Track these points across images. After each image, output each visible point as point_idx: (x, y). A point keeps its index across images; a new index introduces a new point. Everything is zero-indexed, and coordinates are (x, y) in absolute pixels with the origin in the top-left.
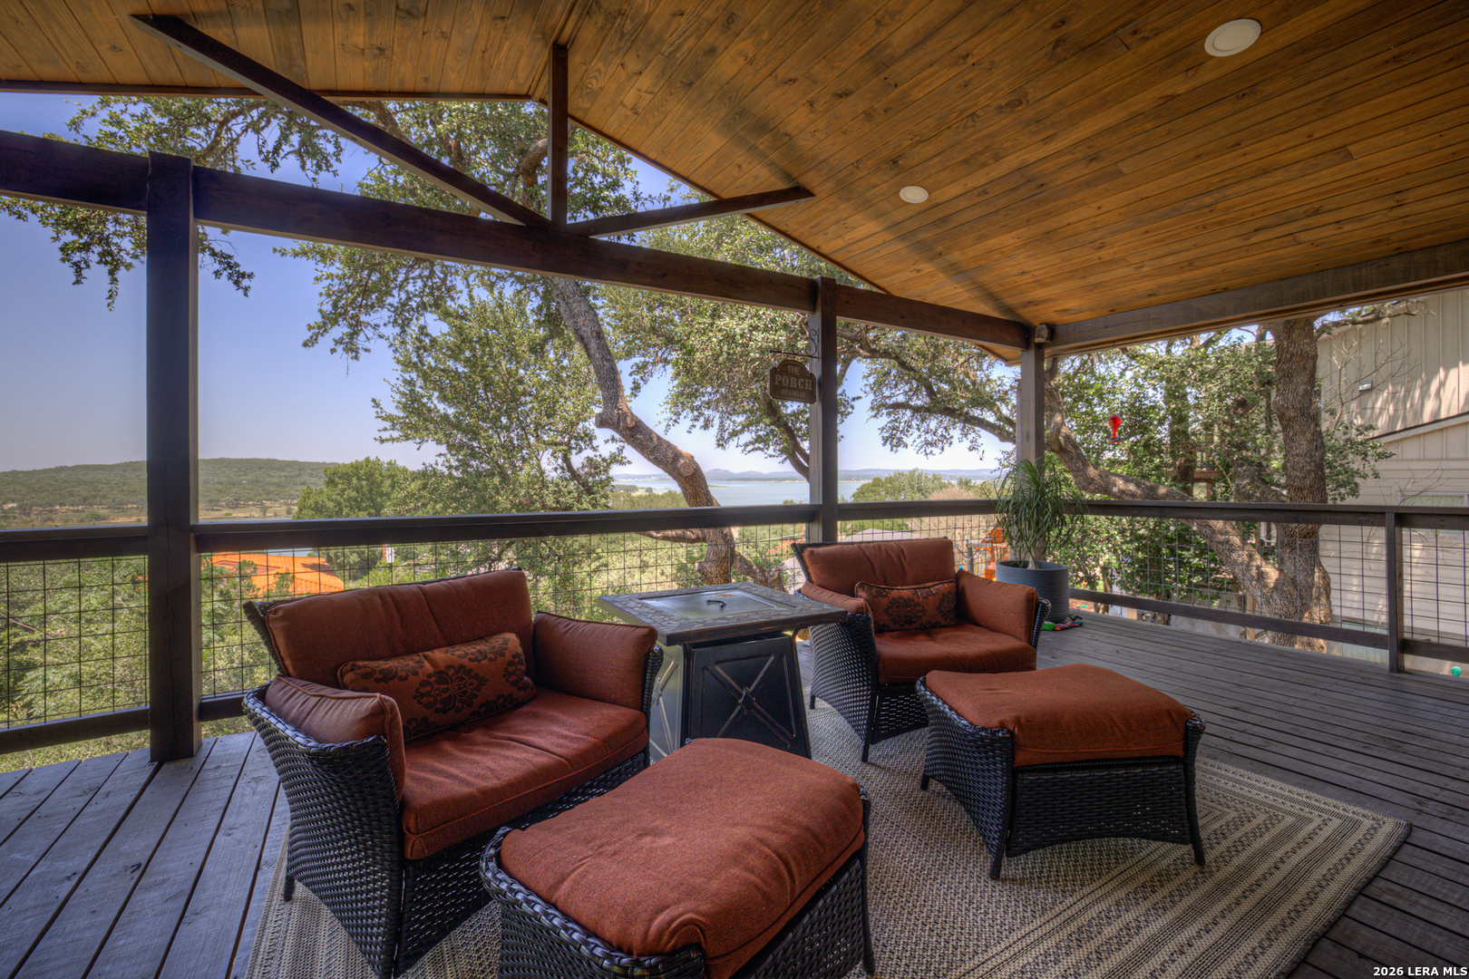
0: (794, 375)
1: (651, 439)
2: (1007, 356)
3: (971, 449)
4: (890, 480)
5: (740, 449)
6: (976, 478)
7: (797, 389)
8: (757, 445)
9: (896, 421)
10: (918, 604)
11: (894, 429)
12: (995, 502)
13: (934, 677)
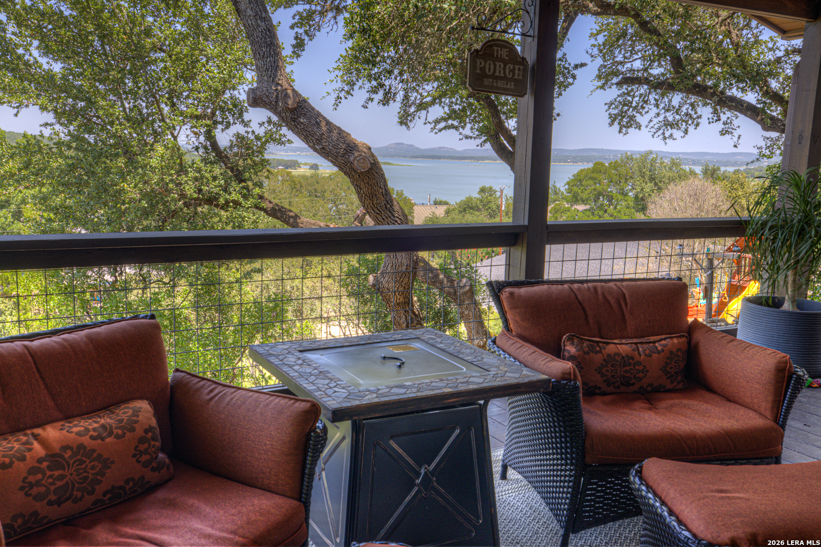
0: (501, 60)
1: (318, 124)
2: (785, 27)
3: (723, 133)
4: (615, 166)
5: (430, 126)
6: (727, 164)
7: (504, 78)
8: (450, 122)
9: (628, 94)
10: (639, 363)
11: (625, 105)
12: (747, 222)
13: (654, 468)
